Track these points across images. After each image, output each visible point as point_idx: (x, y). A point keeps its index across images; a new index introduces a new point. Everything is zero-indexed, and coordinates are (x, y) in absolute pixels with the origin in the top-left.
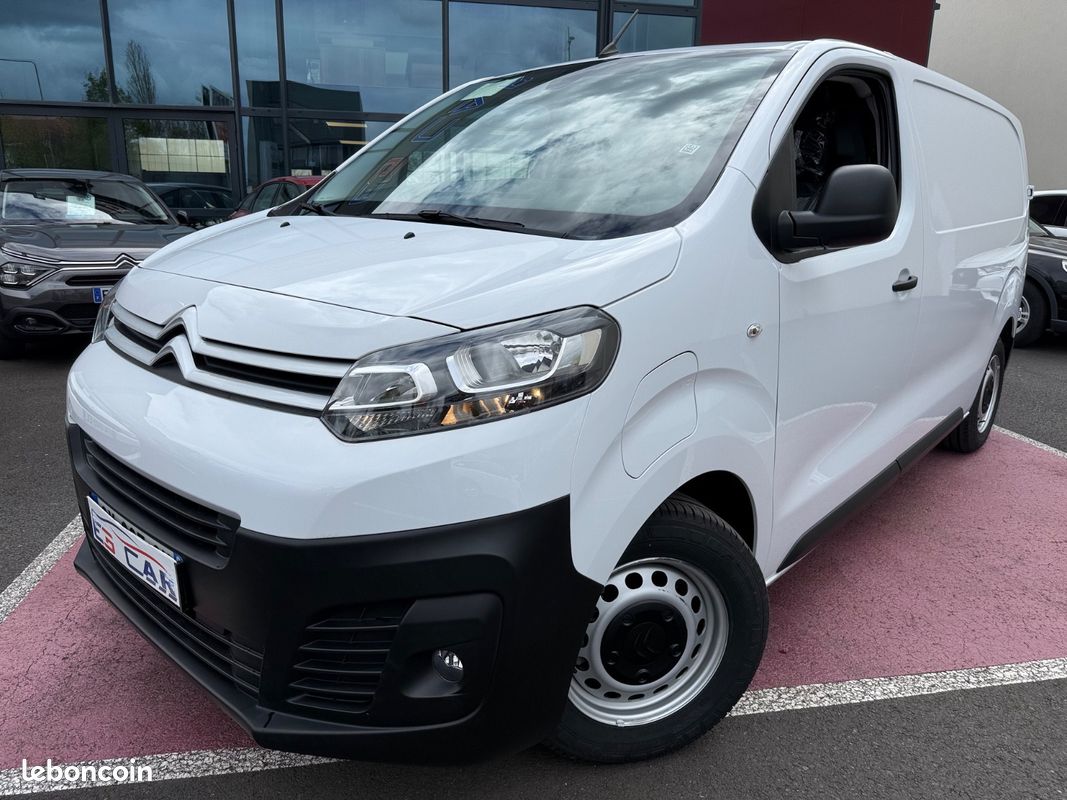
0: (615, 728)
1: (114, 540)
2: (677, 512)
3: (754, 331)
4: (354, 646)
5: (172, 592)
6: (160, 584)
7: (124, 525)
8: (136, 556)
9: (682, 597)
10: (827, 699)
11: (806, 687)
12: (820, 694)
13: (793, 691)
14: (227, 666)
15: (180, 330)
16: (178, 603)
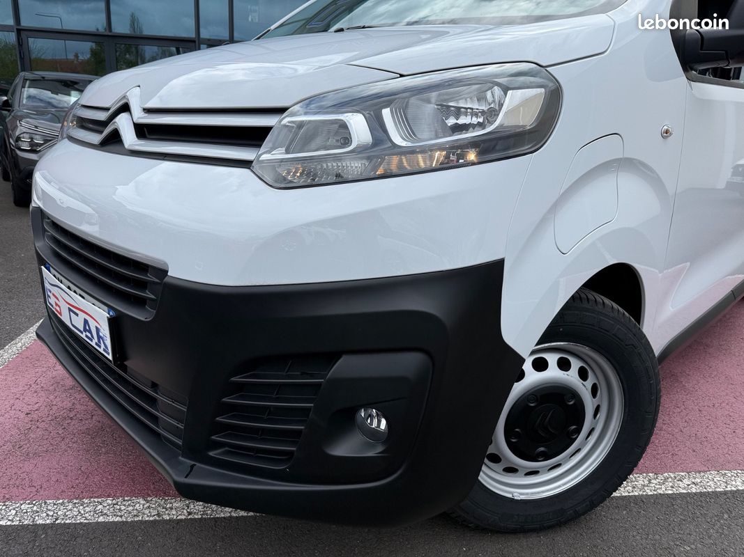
0: (512, 500)
1: (62, 303)
2: (588, 299)
3: (667, 132)
4: (277, 400)
5: (106, 348)
6: (96, 340)
7: (69, 288)
8: (77, 315)
9: (584, 382)
10: (693, 486)
11: (672, 475)
12: (686, 481)
13: (660, 477)
14: (155, 419)
15: (125, 108)
16: (110, 357)
